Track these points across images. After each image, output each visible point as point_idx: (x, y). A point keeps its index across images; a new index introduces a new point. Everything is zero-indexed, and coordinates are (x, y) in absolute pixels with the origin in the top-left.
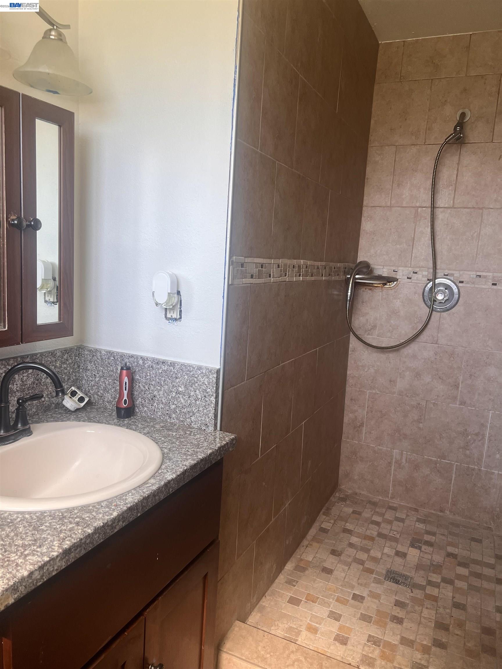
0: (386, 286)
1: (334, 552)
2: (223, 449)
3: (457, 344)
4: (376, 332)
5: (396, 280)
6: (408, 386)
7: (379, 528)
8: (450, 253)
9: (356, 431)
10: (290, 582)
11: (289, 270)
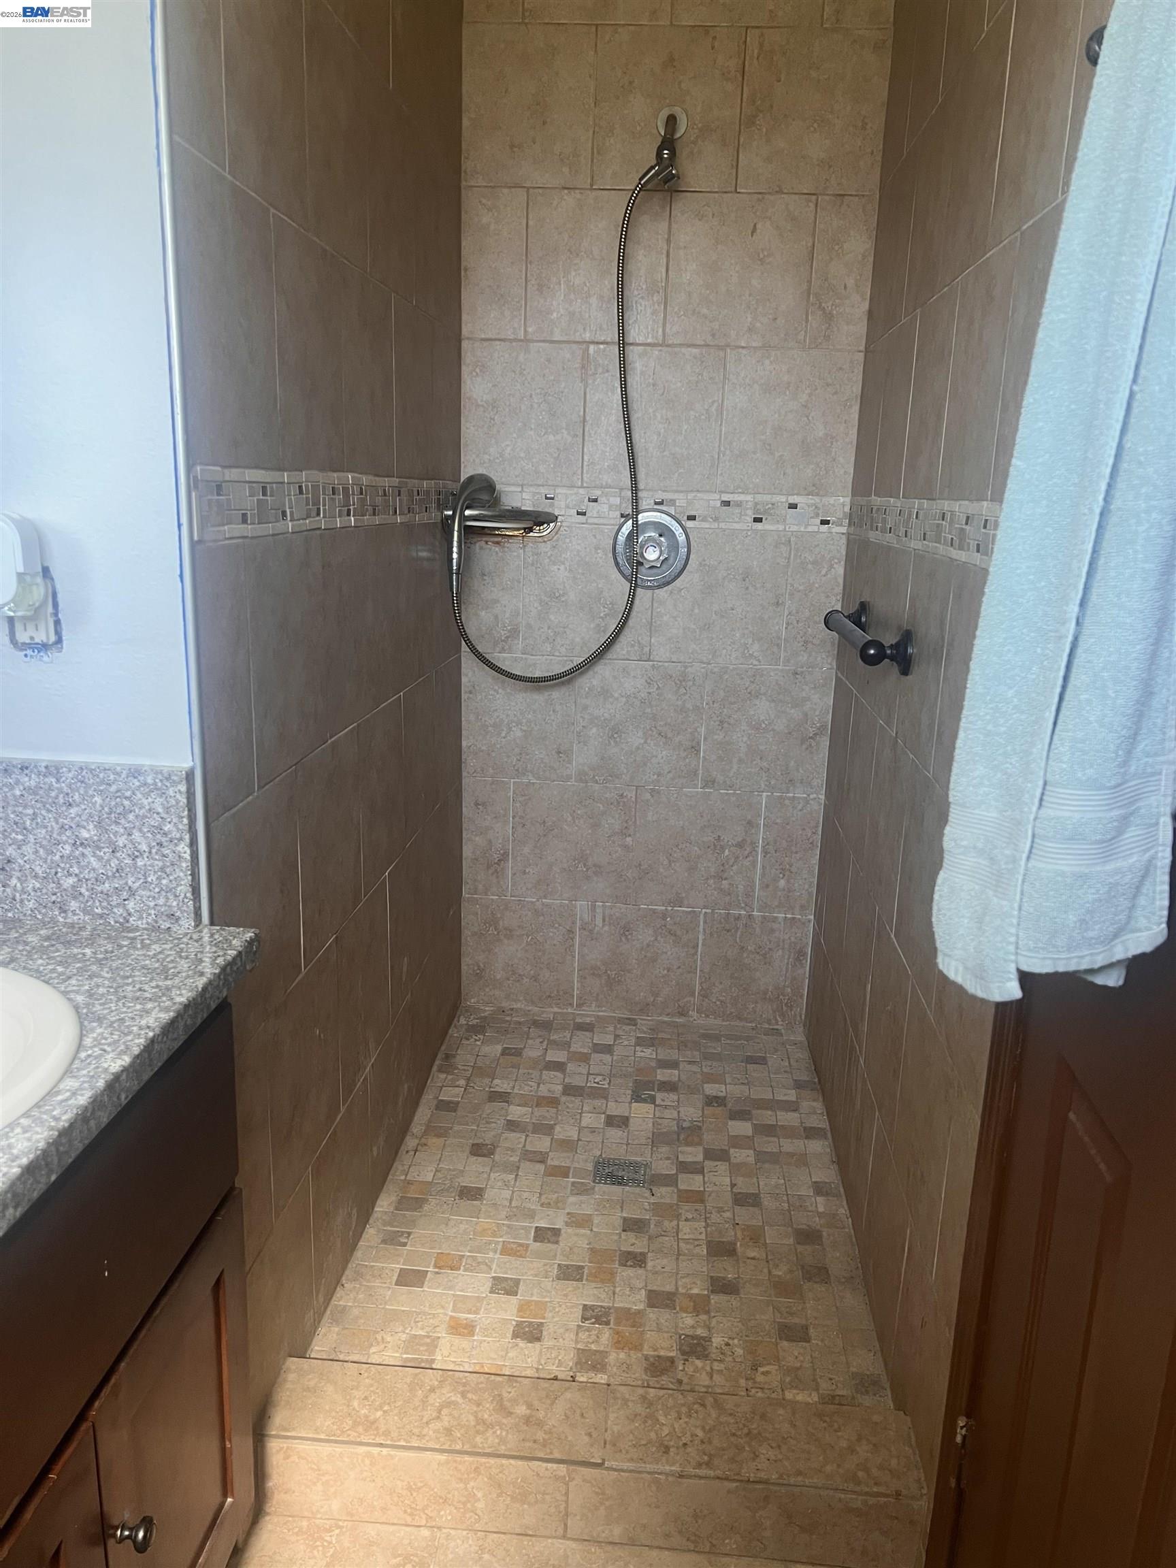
0: (531, 534)
1: (478, 1150)
2: (231, 968)
3: (690, 658)
4: (519, 644)
5: (554, 519)
6: (596, 758)
7: (565, 1075)
8: (664, 451)
9: (492, 874)
10: (393, 1239)
11: (324, 499)
